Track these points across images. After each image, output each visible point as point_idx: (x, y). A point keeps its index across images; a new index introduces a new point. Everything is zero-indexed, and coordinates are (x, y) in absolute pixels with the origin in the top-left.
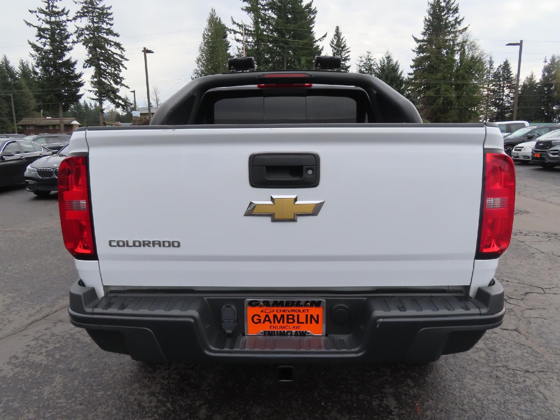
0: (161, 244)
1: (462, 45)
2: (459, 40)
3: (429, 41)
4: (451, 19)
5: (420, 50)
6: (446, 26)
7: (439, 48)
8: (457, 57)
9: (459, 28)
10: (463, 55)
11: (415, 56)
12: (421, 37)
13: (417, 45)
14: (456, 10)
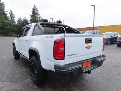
0: (75, 55)
1: (40, 17)
2: (39, 16)
3: (33, 16)
4: (37, 12)
5: (31, 17)
6: (36, 13)
7: (35, 17)
8: (39, 19)
9: (39, 14)
10: (40, 19)
11: (30, 18)
12: (31, 15)
13: (31, 16)
14: (38, 10)
